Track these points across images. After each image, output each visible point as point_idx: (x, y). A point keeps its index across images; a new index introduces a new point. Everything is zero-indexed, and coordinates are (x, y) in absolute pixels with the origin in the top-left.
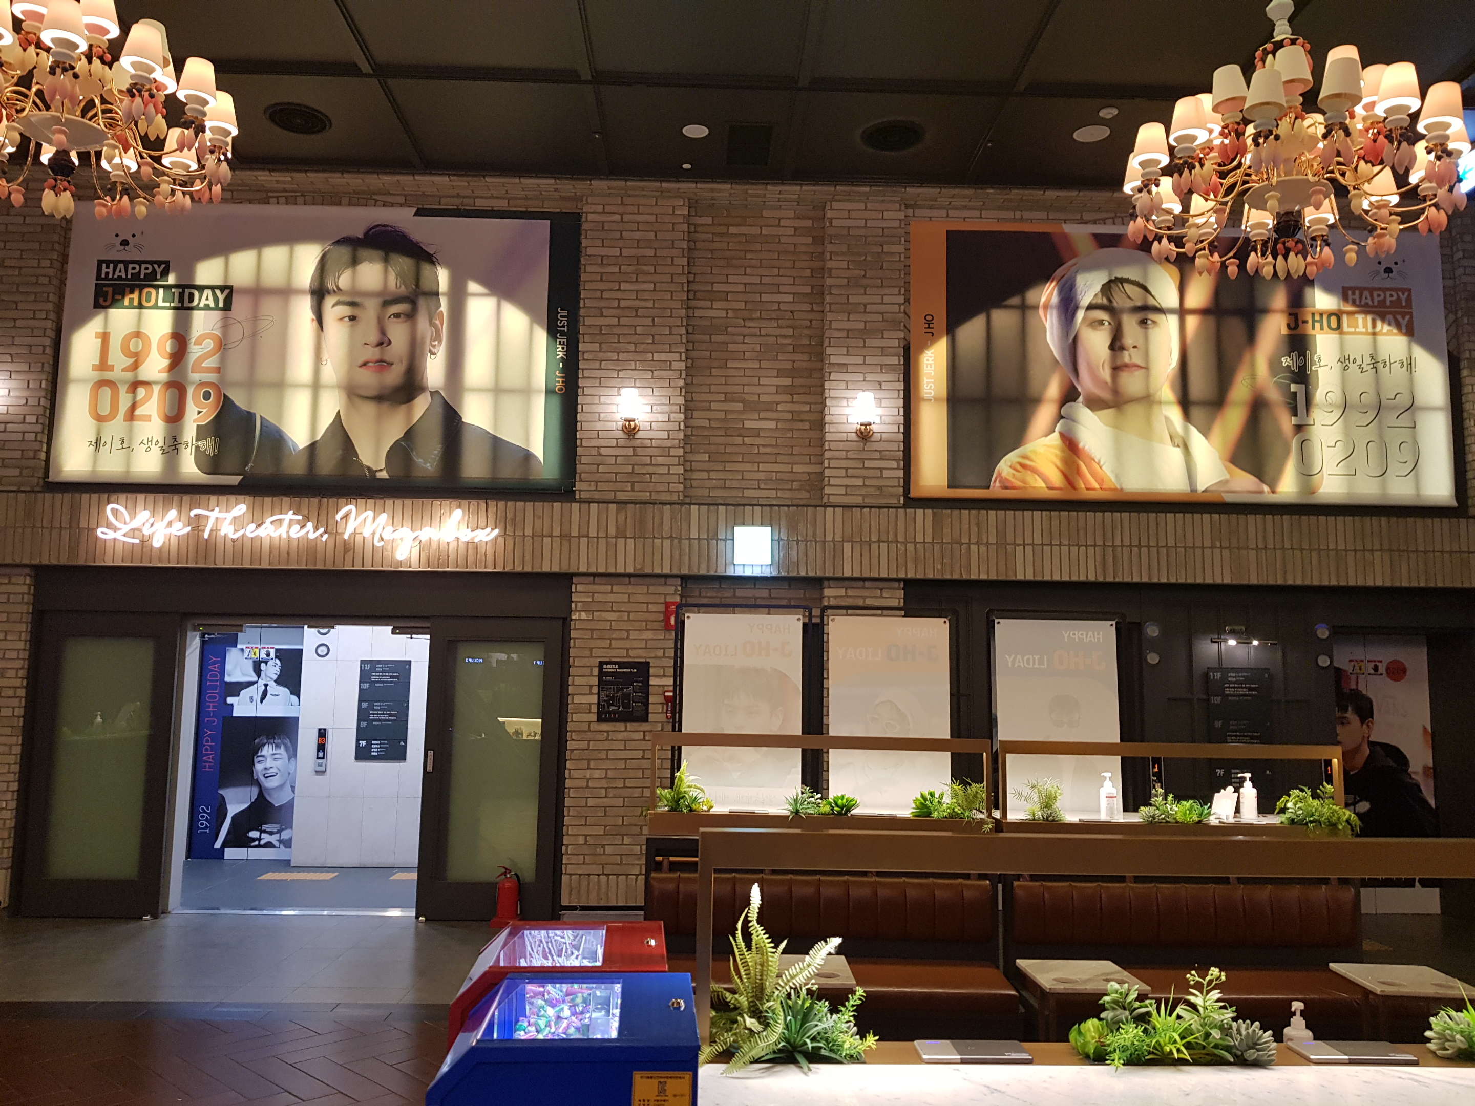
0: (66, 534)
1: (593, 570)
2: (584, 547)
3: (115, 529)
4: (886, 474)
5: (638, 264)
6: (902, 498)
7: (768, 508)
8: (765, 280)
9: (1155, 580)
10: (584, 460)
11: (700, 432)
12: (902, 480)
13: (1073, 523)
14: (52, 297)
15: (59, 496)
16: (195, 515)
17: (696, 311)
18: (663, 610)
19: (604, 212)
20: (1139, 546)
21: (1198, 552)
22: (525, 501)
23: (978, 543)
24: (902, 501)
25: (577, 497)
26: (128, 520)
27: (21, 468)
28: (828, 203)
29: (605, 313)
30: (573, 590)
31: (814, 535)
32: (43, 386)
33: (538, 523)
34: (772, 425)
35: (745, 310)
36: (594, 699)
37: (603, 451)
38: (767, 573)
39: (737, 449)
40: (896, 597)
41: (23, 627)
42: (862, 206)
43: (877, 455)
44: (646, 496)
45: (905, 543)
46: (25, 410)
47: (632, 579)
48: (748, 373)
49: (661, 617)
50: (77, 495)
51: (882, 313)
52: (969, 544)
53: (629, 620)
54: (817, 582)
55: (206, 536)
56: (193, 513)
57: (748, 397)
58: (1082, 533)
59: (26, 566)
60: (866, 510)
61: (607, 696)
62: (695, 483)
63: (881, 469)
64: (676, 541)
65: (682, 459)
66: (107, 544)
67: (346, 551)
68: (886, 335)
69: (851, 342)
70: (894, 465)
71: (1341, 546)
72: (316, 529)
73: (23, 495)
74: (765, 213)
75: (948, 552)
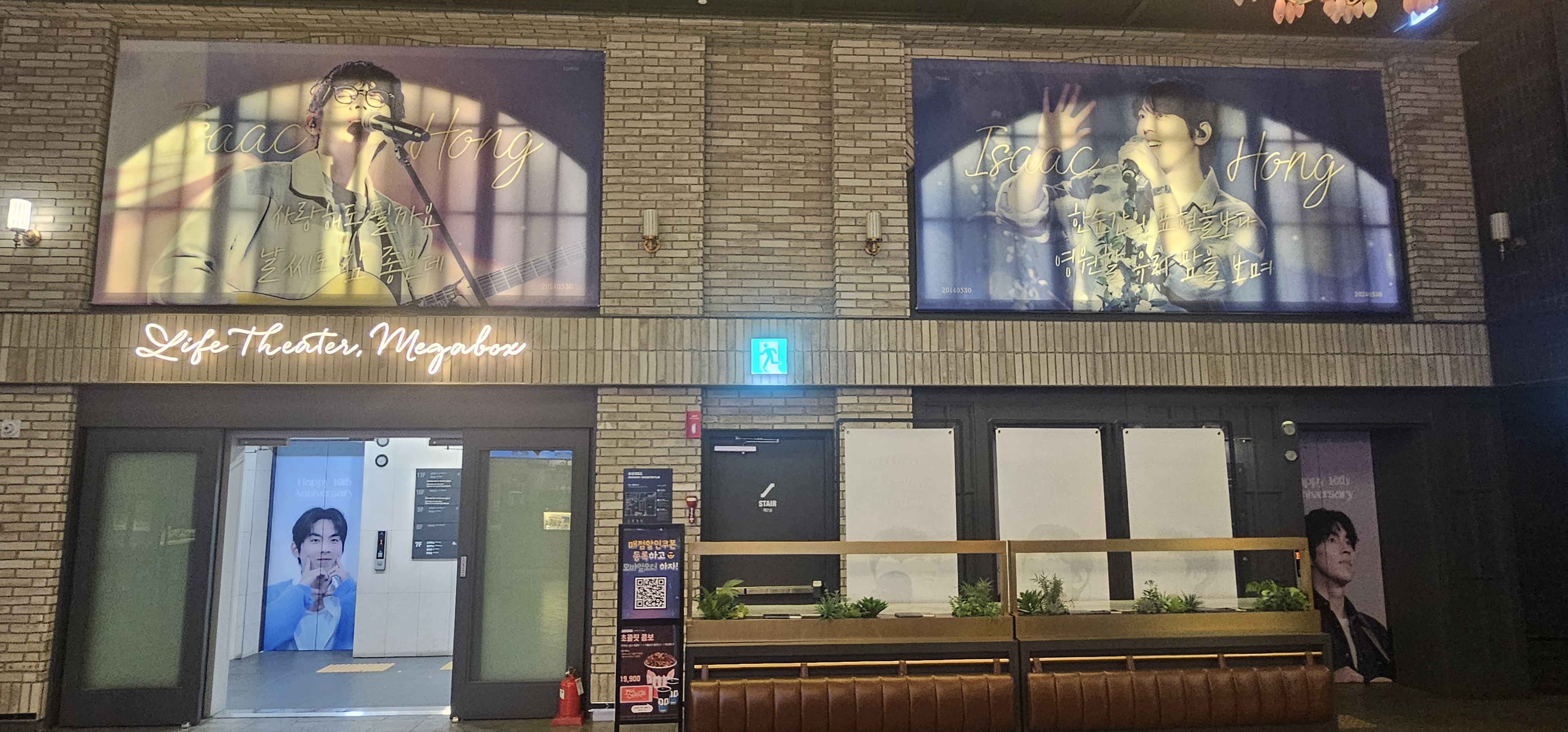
0: (106, 354)
1: (617, 382)
2: (608, 361)
3: (155, 348)
4: (893, 288)
5: (659, 96)
6: (909, 311)
7: (784, 321)
8: (777, 112)
9: (1141, 384)
10: (608, 278)
11: (719, 251)
12: (908, 294)
13: (1066, 332)
14: (98, 129)
15: (100, 317)
16: (233, 334)
17: (713, 140)
18: (685, 419)
19: (626, 49)
20: (1126, 353)
21: (1179, 357)
22: (551, 316)
23: (980, 352)
24: (909, 314)
25: (602, 313)
26: (166, 340)
27: (65, 291)
28: (834, 41)
29: (628, 140)
30: (599, 401)
31: (828, 346)
32: (88, 213)
33: (564, 336)
34: (785, 244)
35: (758, 139)
36: (620, 505)
37: (625, 269)
38: (783, 382)
39: (754, 267)
40: (904, 405)
41: (64, 444)
42: (864, 43)
43: (885, 271)
44: (667, 311)
45: (913, 352)
46: (70, 236)
47: (655, 390)
48: (763, 196)
49: (683, 426)
50: (118, 316)
51: (886, 141)
52: (972, 352)
53: (653, 429)
54: (832, 390)
55: (244, 353)
56: (230, 332)
57: (762, 219)
58: (1074, 341)
59: (66, 385)
60: (876, 322)
61: (633, 502)
62: (714, 299)
63: (889, 284)
64: (696, 353)
65: (701, 276)
66: (148, 363)
67: (380, 366)
68: (891, 159)
69: (858, 167)
70: (901, 280)
71: (1306, 351)
72: (351, 345)
73: (64, 316)
74: (777, 52)
75: (952, 360)
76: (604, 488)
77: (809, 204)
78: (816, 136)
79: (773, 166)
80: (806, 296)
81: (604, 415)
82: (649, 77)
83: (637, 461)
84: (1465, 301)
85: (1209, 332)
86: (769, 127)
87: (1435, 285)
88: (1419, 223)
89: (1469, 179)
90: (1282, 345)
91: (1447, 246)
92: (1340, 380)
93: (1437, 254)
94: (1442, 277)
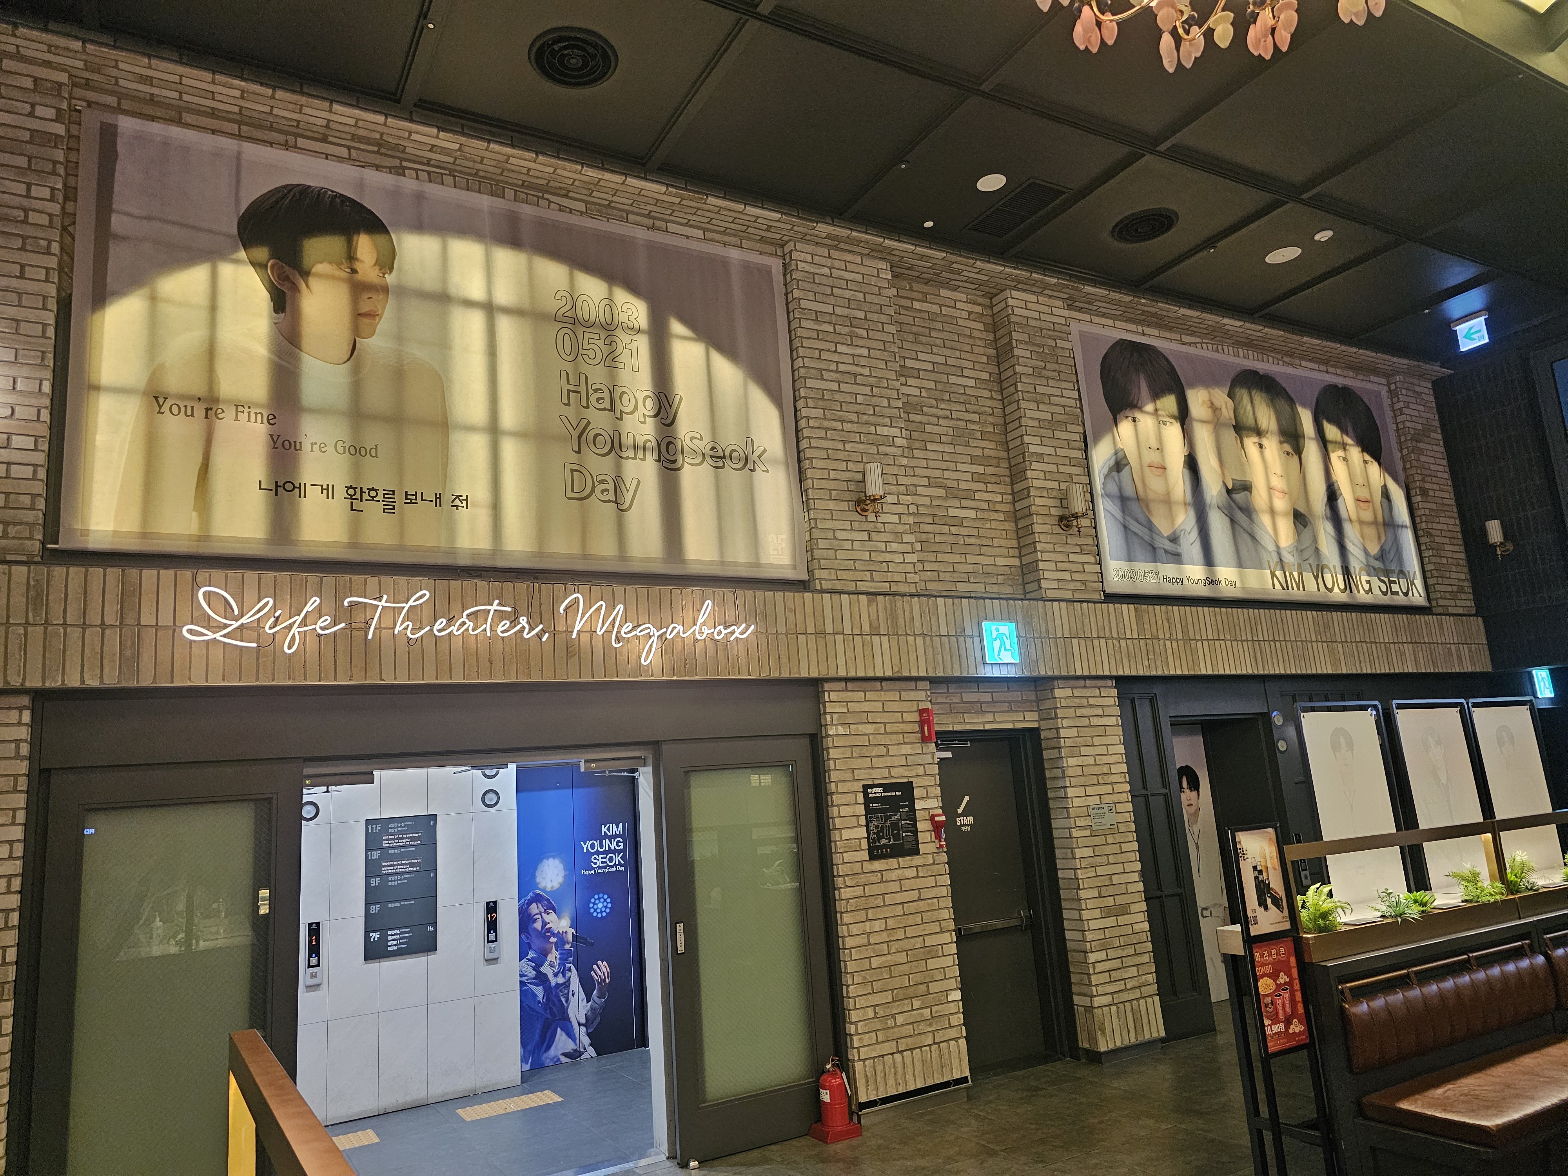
2: (840, 647)
3: (214, 626)
5: (851, 326)
6: (1102, 594)
8: (949, 361)
12: (1100, 575)
16: (352, 605)
18: (917, 719)
19: (813, 263)
23: (1170, 640)
24: (1102, 597)
25: (818, 587)
26: (235, 611)
27: (6, 525)
28: (1008, 291)
29: (825, 375)
30: (826, 699)
31: (1047, 631)
33: (791, 617)
34: (972, 514)
35: (936, 390)
36: (863, 832)
37: (838, 534)
39: (945, 539)
40: (1112, 698)
42: (1034, 297)
43: (1078, 549)
44: (887, 587)
45: (1119, 639)
48: (947, 457)
49: (917, 728)
51: (1063, 406)
53: (886, 732)
55: (371, 635)
56: (349, 602)
57: (948, 483)
61: (876, 827)
63: (1083, 564)
64: (928, 638)
66: (195, 651)
68: (1069, 428)
69: (1043, 432)
70: (1092, 559)
72: (532, 625)
74: (943, 292)
75: (1150, 648)
76: (844, 811)
77: (990, 470)
78: (987, 394)
79: (952, 423)
80: (998, 575)
81: (835, 716)
82: (841, 302)
83: (876, 774)
86: (944, 378)
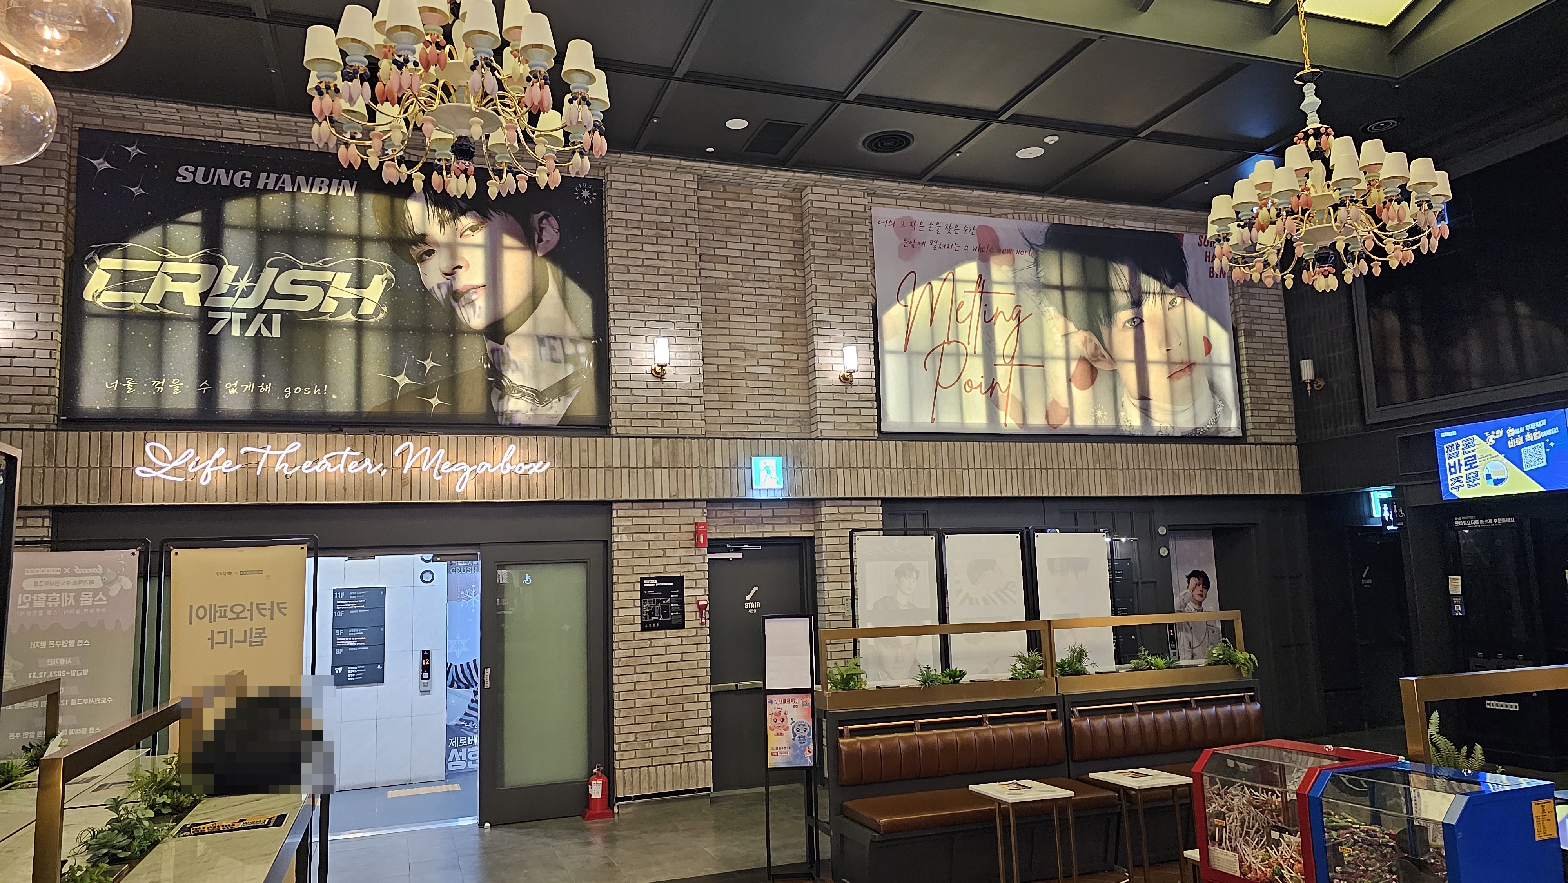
0: (96, 474)
1: (634, 497)
2: (625, 478)
3: (157, 468)
4: (863, 412)
5: (658, 229)
6: (877, 433)
7: (776, 441)
8: (757, 248)
9: (1058, 495)
10: (618, 400)
11: (714, 377)
12: (876, 418)
13: (1001, 451)
15: (84, 434)
16: (246, 453)
17: (706, 272)
18: (692, 530)
19: (626, 182)
24: (877, 435)
25: (615, 432)
26: (170, 460)
27: (34, 405)
28: (810, 188)
29: (632, 269)
30: (615, 515)
31: (814, 463)
32: (59, 320)
34: (768, 370)
35: (742, 272)
36: (638, 612)
37: (635, 392)
39: (742, 391)
42: (835, 192)
43: (856, 397)
44: (673, 432)
45: (883, 469)
47: (667, 504)
49: (690, 537)
50: (107, 434)
51: (855, 281)
52: (930, 469)
53: (664, 540)
55: (259, 474)
56: (243, 451)
60: (852, 442)
61: (649, 608)
63: (861, 409)
64: (703, 470)
65: (702, 399)
66: (147, 483)
68: (858, 299)
69: (832, 304)
70: (869, 405)
71: (1175, 467)
72: (374, 464)
75: (914, 476)
79: (755, 298)
80: (788, 418)
81: (620, 528)
82: (648, 210)
83: (653, 570)
84: (1282, 426)
85: (1107, 451)
86: (751, 262)
87: (1262, 413)
88: (1251, 364)
89: (1284, 329)
90: (1159, 462)
91: (1269, 382)
92: (1200, 490)
93: (1263, 388)
94: (1267, 407)
